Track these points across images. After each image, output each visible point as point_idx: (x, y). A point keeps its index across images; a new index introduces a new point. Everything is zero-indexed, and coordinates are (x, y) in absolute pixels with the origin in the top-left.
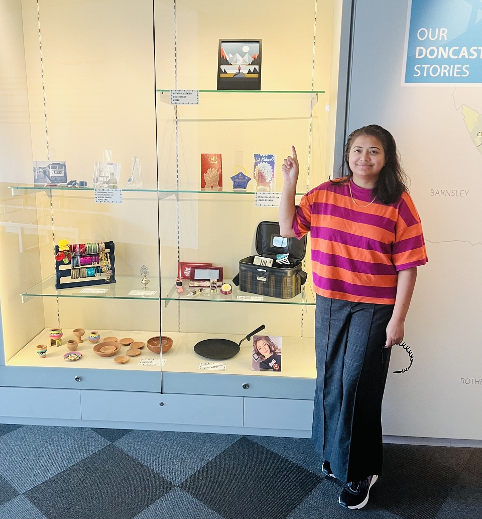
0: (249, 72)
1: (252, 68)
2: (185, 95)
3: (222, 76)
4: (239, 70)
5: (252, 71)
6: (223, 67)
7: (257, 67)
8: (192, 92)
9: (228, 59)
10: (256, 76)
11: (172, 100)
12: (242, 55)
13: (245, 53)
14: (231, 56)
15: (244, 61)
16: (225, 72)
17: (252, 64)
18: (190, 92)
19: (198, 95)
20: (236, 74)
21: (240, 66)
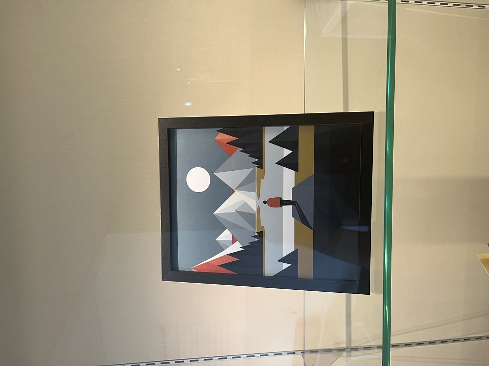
0: (289, 163)
1: (273, 153)
3: (306, 269)
4: (283, 203)
5: (287, 152)
6: (272, 266)
9: (237, 247)
12: (219, 192)
13: (215, 181)
14: (226, 235)
15: (245, 185)
16: (291, 258)
20: (299, 215)
21: (265, 202)
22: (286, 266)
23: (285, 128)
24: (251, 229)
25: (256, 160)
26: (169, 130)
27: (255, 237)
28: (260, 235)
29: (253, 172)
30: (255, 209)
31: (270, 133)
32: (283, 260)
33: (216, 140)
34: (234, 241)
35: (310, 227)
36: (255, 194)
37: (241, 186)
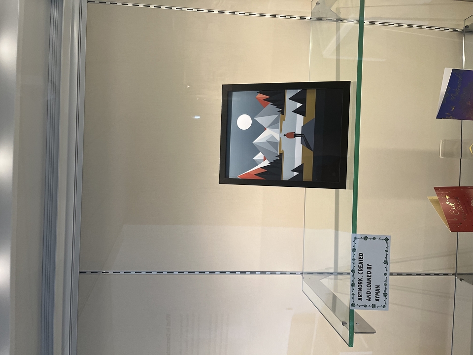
0: (300, 111)
1: (291, 105)
2: (365, 270)
3: (308, 175)
4: (296, 135)
5: (299, 105)
6: (287, 175)
8: (357, 253)
9: (266, 163)
11: (377, 303)
12: (257, 129)
13: (254, 123)
14: (260, 156)
15: (272, 125)
16: (299, 169)
17: (280, 105)
18: (356, 257)
19: (366, 238)
20: (305, 143)
21: (285, 135)
22: (296, 174)
23: (299, 91)
24: (276, 152)
25: (280, 110)
26: (228, 92)
27: (277, 156)
28: (281, 155)
29: (278, 117)
30: (278, 139)
31: (289, 94)
32: (294, 170)
33: (257, 98)
34: (265, 159)
35: (311, 149)
36: (279, 130)
37: (271, 126)
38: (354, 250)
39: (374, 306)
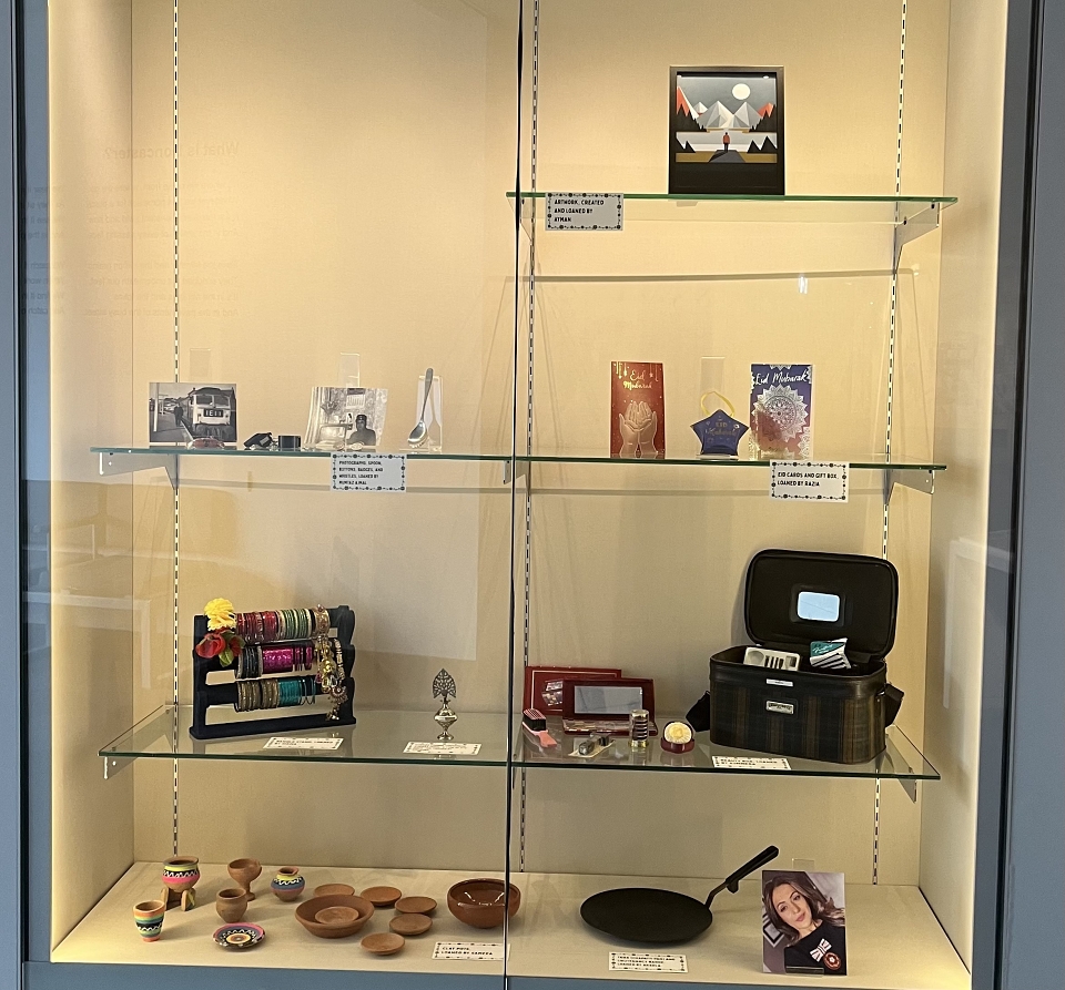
0: (753, 148)
1: (760, 139)
2: (586, 207)
3: (682, 158)
4: (726, 145)
5: (760, 147)
6: (682, 137)
7: (773, 137)
8: (604, 198)
9: (695, 116)
10: (770, 158)
11: (553, 219)
12: (733, 105)
13: (740, 103)
14: (703, 109)
16: (689, 149)
17: (760, 128)
18: (599, 198)
19: (619, 207)
21: (726, 133)
22: (684, 146)
23: (776, 146)
24: (709, 124)
25: (755, 128)
26: (775, 73)
27: (703, 127)
28: (704, 130)
29: (747, 126)
30: (722, 127)
32: (687, 144)
33: (768, 104)
34: (699, 114)
35: (711, 160)
36: (732, 127)
37: (737, 119)
38: (606, 195)
39: (550, 216)
